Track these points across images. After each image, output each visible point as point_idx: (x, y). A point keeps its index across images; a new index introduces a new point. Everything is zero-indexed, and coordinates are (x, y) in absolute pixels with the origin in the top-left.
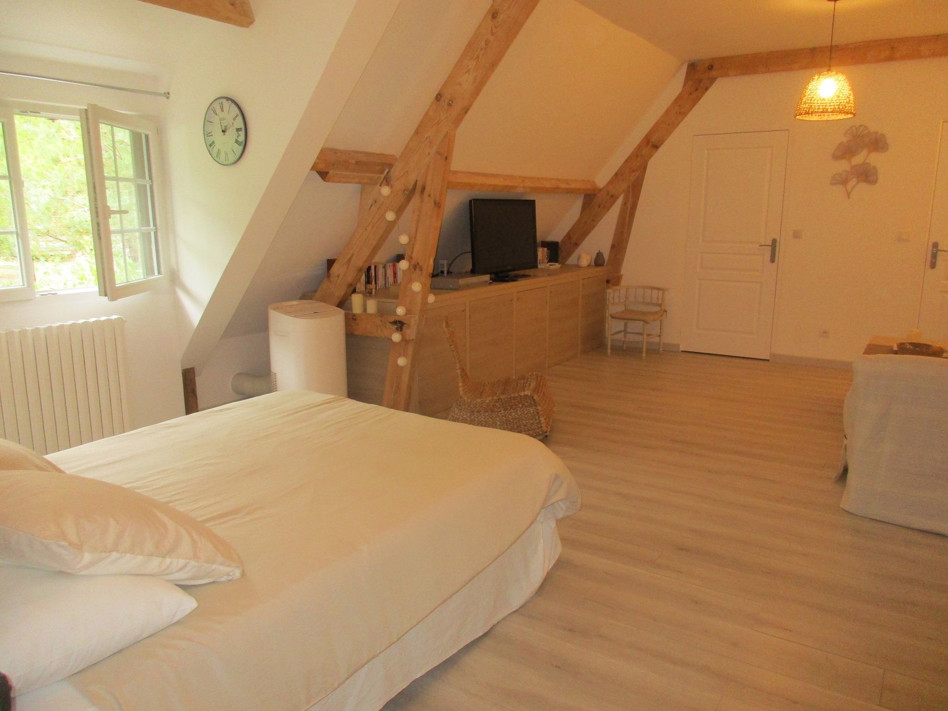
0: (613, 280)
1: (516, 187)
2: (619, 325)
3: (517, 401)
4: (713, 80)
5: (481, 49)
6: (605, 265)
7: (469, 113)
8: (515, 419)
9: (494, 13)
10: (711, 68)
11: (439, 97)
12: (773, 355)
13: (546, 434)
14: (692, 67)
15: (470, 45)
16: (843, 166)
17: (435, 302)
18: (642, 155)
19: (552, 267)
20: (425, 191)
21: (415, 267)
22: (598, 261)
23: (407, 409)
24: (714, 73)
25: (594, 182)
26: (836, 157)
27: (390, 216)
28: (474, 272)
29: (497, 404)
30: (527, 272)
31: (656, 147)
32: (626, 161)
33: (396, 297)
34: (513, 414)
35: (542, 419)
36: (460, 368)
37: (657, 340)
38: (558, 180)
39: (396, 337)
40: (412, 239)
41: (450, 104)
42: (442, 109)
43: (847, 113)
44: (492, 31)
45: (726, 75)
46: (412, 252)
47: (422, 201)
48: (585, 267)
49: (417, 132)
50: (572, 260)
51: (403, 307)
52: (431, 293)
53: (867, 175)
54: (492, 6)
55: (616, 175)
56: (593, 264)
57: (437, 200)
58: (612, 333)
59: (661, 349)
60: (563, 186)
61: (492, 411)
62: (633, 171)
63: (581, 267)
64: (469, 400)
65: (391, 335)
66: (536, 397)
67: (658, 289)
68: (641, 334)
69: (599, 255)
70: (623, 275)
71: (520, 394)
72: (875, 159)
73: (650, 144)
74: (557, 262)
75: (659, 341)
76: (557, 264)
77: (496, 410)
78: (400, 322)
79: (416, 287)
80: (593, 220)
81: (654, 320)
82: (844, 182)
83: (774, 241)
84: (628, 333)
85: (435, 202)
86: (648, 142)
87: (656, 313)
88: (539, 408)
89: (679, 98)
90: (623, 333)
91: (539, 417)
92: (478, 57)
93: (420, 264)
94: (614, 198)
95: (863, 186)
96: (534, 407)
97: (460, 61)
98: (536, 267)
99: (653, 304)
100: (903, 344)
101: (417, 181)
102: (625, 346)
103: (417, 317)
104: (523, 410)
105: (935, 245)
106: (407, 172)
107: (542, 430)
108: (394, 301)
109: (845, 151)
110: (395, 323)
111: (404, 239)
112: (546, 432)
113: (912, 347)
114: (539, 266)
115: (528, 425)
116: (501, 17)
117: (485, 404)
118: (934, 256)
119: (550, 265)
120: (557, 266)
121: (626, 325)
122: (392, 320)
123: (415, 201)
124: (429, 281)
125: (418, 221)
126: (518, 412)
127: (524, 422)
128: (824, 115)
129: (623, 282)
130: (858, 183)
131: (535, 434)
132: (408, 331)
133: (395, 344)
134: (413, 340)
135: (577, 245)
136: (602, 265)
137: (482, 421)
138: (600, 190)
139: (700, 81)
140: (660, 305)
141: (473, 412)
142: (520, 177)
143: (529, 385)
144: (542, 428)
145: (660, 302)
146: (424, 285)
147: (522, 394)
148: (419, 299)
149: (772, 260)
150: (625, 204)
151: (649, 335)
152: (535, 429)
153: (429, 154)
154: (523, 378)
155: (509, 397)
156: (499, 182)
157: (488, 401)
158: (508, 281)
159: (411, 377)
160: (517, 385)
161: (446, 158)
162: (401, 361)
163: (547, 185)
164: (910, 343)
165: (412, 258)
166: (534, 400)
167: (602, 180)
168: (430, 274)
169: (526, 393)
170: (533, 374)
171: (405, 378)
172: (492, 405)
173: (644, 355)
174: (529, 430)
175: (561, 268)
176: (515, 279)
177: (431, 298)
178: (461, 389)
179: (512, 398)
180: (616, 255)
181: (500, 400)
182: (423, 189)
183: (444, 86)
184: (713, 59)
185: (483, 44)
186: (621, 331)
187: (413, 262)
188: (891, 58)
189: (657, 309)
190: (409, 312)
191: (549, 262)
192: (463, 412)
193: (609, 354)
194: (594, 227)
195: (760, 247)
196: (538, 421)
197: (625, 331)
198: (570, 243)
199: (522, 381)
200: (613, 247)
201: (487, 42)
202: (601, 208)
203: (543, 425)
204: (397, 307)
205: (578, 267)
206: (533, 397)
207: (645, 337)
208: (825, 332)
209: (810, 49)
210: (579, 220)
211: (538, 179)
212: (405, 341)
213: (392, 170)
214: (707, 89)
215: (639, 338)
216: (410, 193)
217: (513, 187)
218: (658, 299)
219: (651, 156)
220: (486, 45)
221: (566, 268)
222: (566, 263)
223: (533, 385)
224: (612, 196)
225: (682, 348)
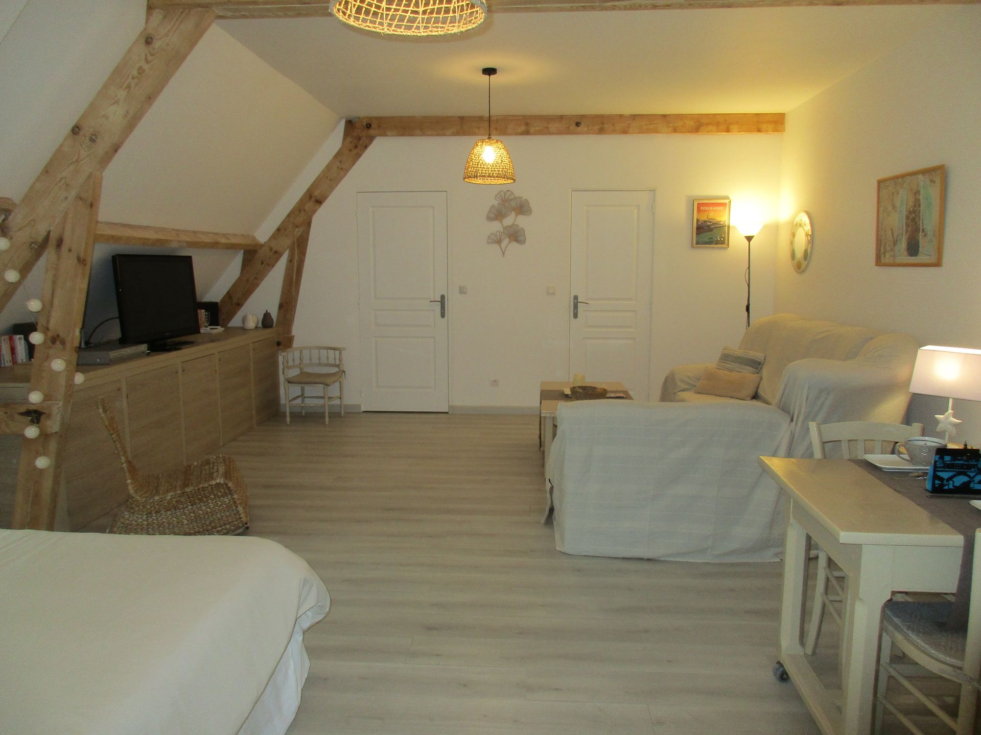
0: (284, 342)
1: (171, 241)
2: (295, 390)
3: (207, 492)
4: (371, 139)
5: (133, 78)
6: (274, 326)
7: (120, 151)
8: (206, 513)
9: (147, 38)
10: (369, 126)
11: (76, 130)
12: (450, 407)
13: (246, 526)
14: (350, 124)
15: (118, 72)
16: (496, 227)
17: (85, 381)
18: (305, 210)
19: (214, 331)
20: (64, 244)
21: (55, 339)
22: (266, 322)
23: (51, 527)
24: (372, 132)
25: (254, 237)
26: (489, 219)
27: (12, 276)
28: (124, 341)
29: (182, 499)
30: (190, 338)
31: (319, 202)
32: (289, 216)
33: (26, 379)
34: (204, 508)
35: (240, 509)
36: (126, 462)
37: (337, 402)
38: (217, 234)
39: (32, 432)
40: (48, 307)
41: (93, 139)
42: (81, 145)
43: (508, 178)
44: (146, 59)
45: (385, 135)
46: (48, 322)
47: (59, 258)
48: (253, 329)
49: (46, 171)
50: (236, 322)
51: (39, 393)
52: (77, 371)
53: (516, 236)
54: (145, 29)
55: (278, 230)
56: (260, 325)
57: (82, 255)
58: (290, 399)
59: (342, 412)
60: (224, 241)
61: (175, 508)
62: (297, 227)
63: (246, 330)
64: (144, 500)
65: (23, 430)
66: (230, 485)
67: (334, 349)
68: (323, 397)
69: (267, 316)
70: (294, 336)
71: (211, 483)
72: (522, 221)
73: (313, 199)
74: (219, 326)
75: (340, 403)
76: (219, 327)
77: (181, 506)
78: (36, 412)
79: (58, 365)
80: (256, 278)
81: (334, 382)
82: (499, 242)
83: (443, 297)
84: (306, 397)
85: (79, 259)
86: (311, 197)
87: (334, 374)
88: (235, 496)
89: (339, 154)
90: (300, 399)
91: (237, 507)
92: (129, 87)
93: (61, 334)
94: (277, 255)
95: (514, 244)
96: (229, 497)
97: (106, 86)
98: (199, 332)
99: (331, 365)
100: (574, 388)
101: (49, 232)
102: (304, 412)
103: (61, 403)
104: (216, 502)
105: (576, 298)
106: (34, 220)
107: (242, 521)
108: (25, 385)
109: (497, 214)
110: (28, 413)
111: (35, 305)
112: (246, 523)
113: (581, 391)
114: (202, 331)
115: (224, 519)
116: (157, 44)
117: (166, 501)
118: (576, 306)
119: (211, 329)
120: (220, 329)
121: (303, 390)
122: (23, 409)
123: (49, 255)
124: (74, 358)
125: (54, 283)
126: (211, 505)
127: (219, 516)
128: (487, 179)
129: (296, 344)
130: (510, 242)
131: (233, 528)
132: (49, 423)
133: (30, 440)
134: (56, 433)
135: (239, 305)
136: (271, 326)
137: (164, 522)
138: (262, 246)
139: (359, 139)
140: (338, 366)
141: (151, 513)
142: (173, 229)
143: (217, 471)
144: (242, 520)
145: (338, 362)
146: (68, 363)
147: (214, 483)
148: (62, 381)
149: (443, 315)
150: (290, 261)
151: (330, 398)
152: (233, 521)
153: (66, 198)
154: (208, 462)
155: (196, 489)
156: (152, 236)
157: (169, 497)
158: (169, 350)
159: (56, 482)
160: (201, 472)
161: (91, 205)
162: (42, 463)
163: (206, 239)
164: (580, 387)
165: (48, 329)
166: (229, 488)
167: (263, 234)
168: (76, 347)
169: (218, 481)
170: (218, 457)
171: (47, 485)
172: (176, 501)
173: (327, 419)
174: (226, 524)
175: (224, 331)
176: (176, 347)
177: (79, 378)
178: (130, 487)
179: (201, 490)
180: (285, 315)
181: (186, 494)
182: (60, 243)
183: (84, 116)
184: (370, 118)
185: (135, 72)
186: (299, 396)
187: (50, 334)
188: (527, 133)
189: (335, 370)
190: (47, 397)
191: (210, 325)
192: (137, 515)
193: (288, 423)
194: (258, 285)
195: (430, 303)
196: (235, 512)
197: (302, 396)
198: (232, 304)
199: (207, 467)
200: (281, 306)
201: (141, 70)
202: (264, 265)
203: (242, 516)
204: (28, 393)
205: (243, 330)
206: (226, 485)
207: (327, 400)
208: (495, 381)
209: (459, 117)
210: (239, 279)
211: (194, 232)
212: (45, 436)
213: (10, 218)
214: (366, 147)
215: (321, 402)
216: (40, 247)
217: (167, 241)
218: (335, 359)
219: (314, 211)
220: (140, 74)
221: (231, 332)
222: (228, 326)
223: (222, 469)
224: (276, 252)
225: (363, 409)
